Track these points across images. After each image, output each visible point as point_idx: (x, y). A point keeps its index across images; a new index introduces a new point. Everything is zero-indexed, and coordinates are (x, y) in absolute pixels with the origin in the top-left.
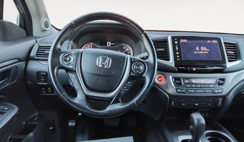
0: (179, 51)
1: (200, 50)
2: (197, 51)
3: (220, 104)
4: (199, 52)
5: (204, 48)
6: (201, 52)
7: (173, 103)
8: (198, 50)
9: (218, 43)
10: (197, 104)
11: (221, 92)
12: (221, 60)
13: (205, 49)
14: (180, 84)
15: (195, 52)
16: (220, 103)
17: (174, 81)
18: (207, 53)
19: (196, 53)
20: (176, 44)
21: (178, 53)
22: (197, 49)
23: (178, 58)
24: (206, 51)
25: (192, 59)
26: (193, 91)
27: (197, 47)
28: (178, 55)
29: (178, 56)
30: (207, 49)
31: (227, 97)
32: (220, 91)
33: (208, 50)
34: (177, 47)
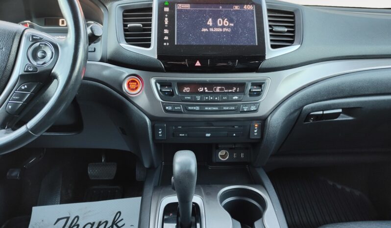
0: (171, 27)
1: (215, 25)
2: (208, 27)
3: (256, 134)
4: (211, 30)
5: (223, 20)
6: (216, 30)
7: (160, 133)
8: (211, 24)
9: (254, 9)
10: (208, 135)
11: (255, 109)
12: (257, 44)
13: (226, 22)
14: (172, 94)
15: (204, 30)
16: (256, 131)
17: (159, 89)
18: (229, 30)
19: (206, 32)
20: (166, 13)
21: (166, 31)
22: (208, 23)
23: (166, 41)
24: (228, 27)
25: (195, 44)
26: (198, 108)
27: (210, 20)
28: (166, 35)
29: (166, 38)
30: (229, 23)
31: (269, 118)
32: (253, 108)
33: (232, 25)
34: (166, 19)
